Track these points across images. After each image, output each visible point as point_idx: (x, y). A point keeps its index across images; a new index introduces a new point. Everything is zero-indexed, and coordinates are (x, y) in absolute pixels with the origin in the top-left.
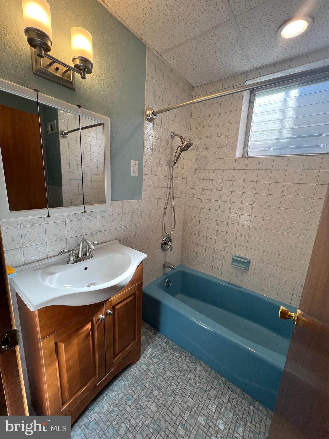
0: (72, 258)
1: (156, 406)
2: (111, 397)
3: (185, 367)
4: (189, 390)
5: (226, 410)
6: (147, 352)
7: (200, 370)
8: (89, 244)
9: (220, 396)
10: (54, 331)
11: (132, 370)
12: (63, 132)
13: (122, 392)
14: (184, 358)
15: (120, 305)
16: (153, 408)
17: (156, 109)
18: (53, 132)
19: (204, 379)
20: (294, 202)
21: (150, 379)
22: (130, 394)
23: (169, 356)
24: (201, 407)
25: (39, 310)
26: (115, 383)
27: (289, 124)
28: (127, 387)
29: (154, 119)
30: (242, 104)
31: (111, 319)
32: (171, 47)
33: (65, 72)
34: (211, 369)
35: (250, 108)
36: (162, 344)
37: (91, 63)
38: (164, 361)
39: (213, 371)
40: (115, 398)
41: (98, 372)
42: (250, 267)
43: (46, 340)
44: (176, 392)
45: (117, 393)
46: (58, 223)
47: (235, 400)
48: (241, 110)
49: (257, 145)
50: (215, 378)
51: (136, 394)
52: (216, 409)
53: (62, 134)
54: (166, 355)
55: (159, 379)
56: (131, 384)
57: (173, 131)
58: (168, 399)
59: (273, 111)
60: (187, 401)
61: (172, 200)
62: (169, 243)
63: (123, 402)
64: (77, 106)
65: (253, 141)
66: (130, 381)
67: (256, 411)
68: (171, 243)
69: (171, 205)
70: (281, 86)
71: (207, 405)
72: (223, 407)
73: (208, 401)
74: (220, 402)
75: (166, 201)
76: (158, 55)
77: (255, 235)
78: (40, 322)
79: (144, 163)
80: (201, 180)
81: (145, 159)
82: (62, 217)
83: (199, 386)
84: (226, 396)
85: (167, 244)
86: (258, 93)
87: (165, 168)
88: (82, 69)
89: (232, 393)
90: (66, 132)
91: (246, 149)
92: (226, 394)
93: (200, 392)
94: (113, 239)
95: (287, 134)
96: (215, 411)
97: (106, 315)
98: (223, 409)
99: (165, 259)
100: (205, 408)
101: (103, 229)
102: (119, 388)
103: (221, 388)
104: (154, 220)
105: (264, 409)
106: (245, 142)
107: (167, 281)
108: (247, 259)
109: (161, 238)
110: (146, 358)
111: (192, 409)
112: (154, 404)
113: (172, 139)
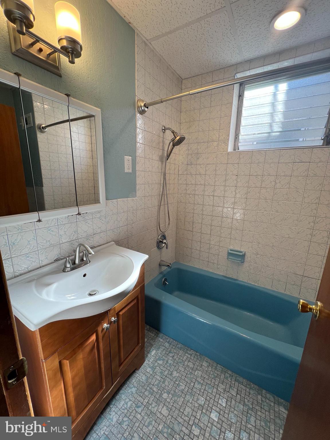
0: (68, 266)
1: (167, 409)
2: (119, 407)
3: (191, 365)
4: (198, 388)
5: (236, 402)
6: (151, 354)
7: (206, 366)
8: (88, 249)
9: (229, 389)
10: (57, 350)
11: (138, 375)
12: (40, 126)
13: (130, 400)
14: (189, 356)
15: (124, 311)
16: (165, 412)
17: (148, 101)
18: (29, 126)
19: (211, 375)
20: (286, 194)
21: (157, 382)
22: (139, 401)
23: (174, 356)
24: (211, 404)
25: (40, 330)
26: (121, 392)
27: (279, 118)
28: (135, 394)
29: (146, 111)
30: (233, 97)
31: (116, 326)
32: (162, 33)
33: (50, 54)
34: (216, 364)
35: (240, 101)
36: (165, 344)
37: (80, 45)
38: (170, 362)
39: (218, 365)
40: (123, 408)
41: (104, 384)
42: (245, 260)
43: (49, 360)
44: (185, 392)
45: (125, 402)
46: (50, 227)
47: (243, 392)
48: (232, 103)
49: (248, 139)
50: (222, 372)
51: (145, 400)
52: (226, 404)
53: (40, 128)
54: (171, 355)
55: (166, 381)
56: (138, 390)
57: (164, 124)
58: (178, 400)
59: (262, 105)
60: (198, 399)
61: (165, 196)
62: (164, 241)
63: (133, 411)
64: (65, 94)
65: (243, 135)
66: (137, 387)
67: (263, 399)
68: (166, 241)
69: (165, 202)
70: (270, 79)
71: (217, 401)
72: (232, 400)
73: (218, 396)
74: (229, 396)
75: (160, 198)
76: (147, 43)
77: (249, 228)
78: (41, 341)
79: (137, 158)
80: (193, 176)
81: (137, 154)
82: (54, 220)
83: (207, 383)
84: (234, 389)
85: (162, 242)
86: (247, 87)
87: (157, 164)
88: (70, 51)
89: (239, 385)
90: (44, 126)
91: (237, 143)
92: (234, 387)
93: (209, 389)
94: (110, 241)
95: (277, 128)
96: (226, 406)
97: (110, 323)
98: (233, 402)
99: (161, 258)
100: (215, 404)
101: (99, 231)
102: (126, 396)
103: (228, 381)
104: (149, 218)
105: (271, 397)
106: (235, 136)
107: (163, 280)
108: (242, 253)
109: (155, 236)
110: (151, 361)
111: (203, 407)
112: (165, 408)
113: (164, 133)
